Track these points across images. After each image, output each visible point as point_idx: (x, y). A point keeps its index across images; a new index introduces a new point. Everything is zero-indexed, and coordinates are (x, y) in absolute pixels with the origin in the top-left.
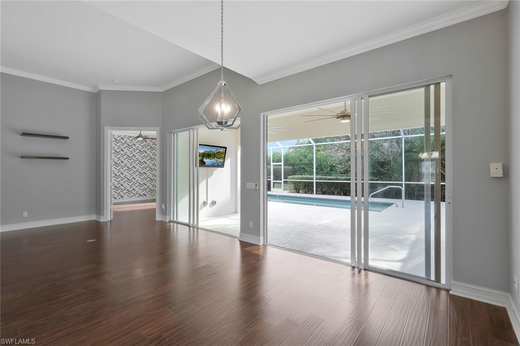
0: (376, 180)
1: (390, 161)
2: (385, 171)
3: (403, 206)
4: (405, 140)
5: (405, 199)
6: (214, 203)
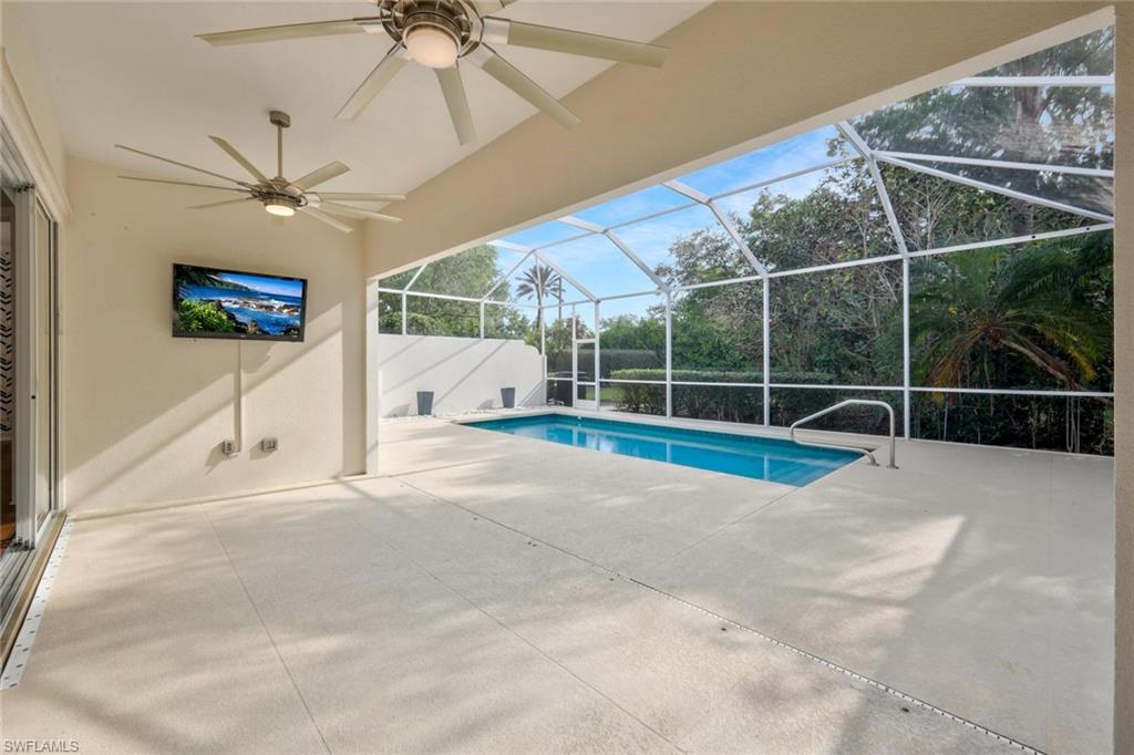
0: (830, 382)
1: (871, 331)
2: (860, 358)
3: (893, 465)
4: (910, 266)
5: (912, 435)
6: (268, 446)
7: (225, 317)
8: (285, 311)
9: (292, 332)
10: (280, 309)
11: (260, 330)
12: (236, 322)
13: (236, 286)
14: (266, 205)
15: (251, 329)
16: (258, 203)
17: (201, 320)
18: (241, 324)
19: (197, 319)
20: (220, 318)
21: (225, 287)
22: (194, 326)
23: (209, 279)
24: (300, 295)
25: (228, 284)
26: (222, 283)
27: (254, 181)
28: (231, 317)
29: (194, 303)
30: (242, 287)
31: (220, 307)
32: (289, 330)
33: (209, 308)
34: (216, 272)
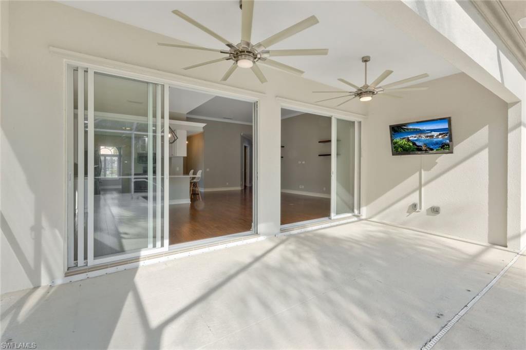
6: (435, 210)
7: (411, 144)
8: (440, 136)
9: (445, 147)
10: (437, 136)
11: (428, 148)
12: (417, 146)
13: (414, 129)
14: (360, 98)
15: (424, 148)
16: (357, 98)
17: (402, 147)
18: (419, 146)
19: (400, 147)
20: (409, 145)
21: (409, 131)
22: (399, 150)
23: (402, 128)
24: (447, 127)
25: (411, 129)
26: (408, 129)
27: (355, 90)
28: (414, 144)
29: (398, 140)
30: (417, 129)
31: (409, 140)
32: (444, 146)
33: (404, 142)
34: (405, 125)
